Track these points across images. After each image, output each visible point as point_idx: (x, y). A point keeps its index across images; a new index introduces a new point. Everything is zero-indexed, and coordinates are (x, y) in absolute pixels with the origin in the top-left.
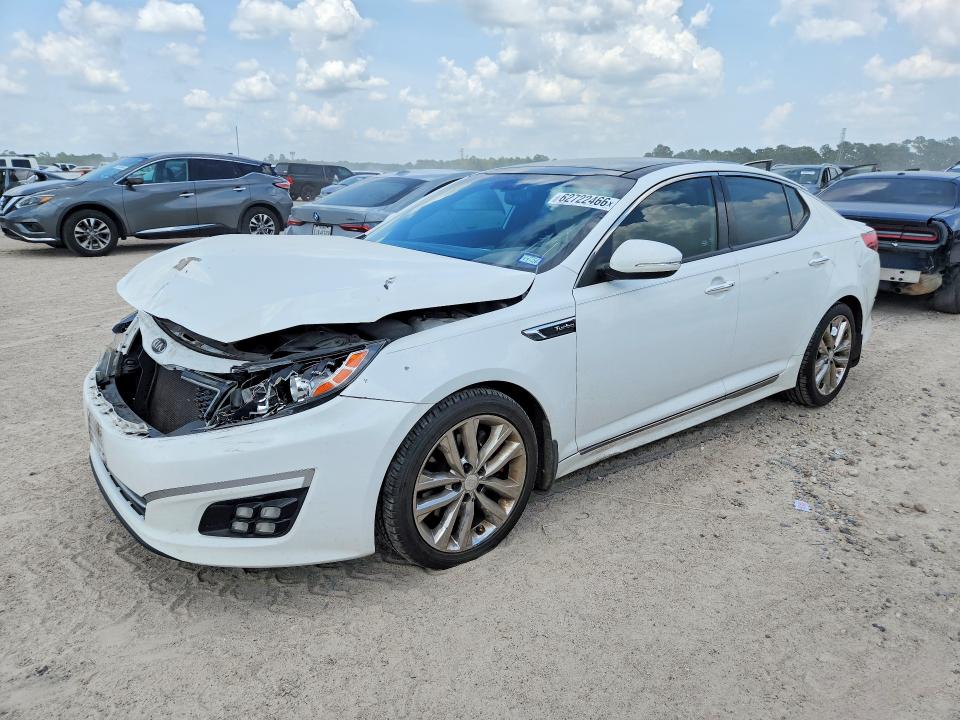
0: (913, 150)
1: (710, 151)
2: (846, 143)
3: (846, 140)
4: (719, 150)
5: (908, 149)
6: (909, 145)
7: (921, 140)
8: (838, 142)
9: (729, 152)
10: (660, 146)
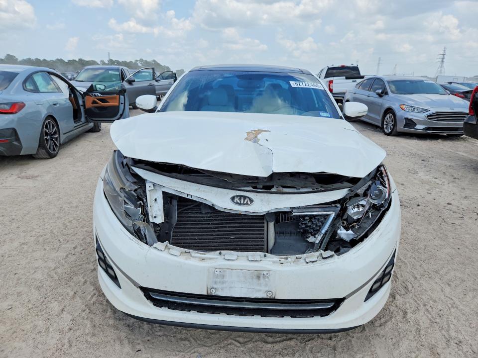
0: (140, 65)
1: (41, 60)
2: (112, 60)
3: (111, 58)
4: (46, 59)
5: (137, 64)
6: (138, 62)
7: (141, 60)
8: (108, 59)
9: (53, 61)
10: (8, 55)
